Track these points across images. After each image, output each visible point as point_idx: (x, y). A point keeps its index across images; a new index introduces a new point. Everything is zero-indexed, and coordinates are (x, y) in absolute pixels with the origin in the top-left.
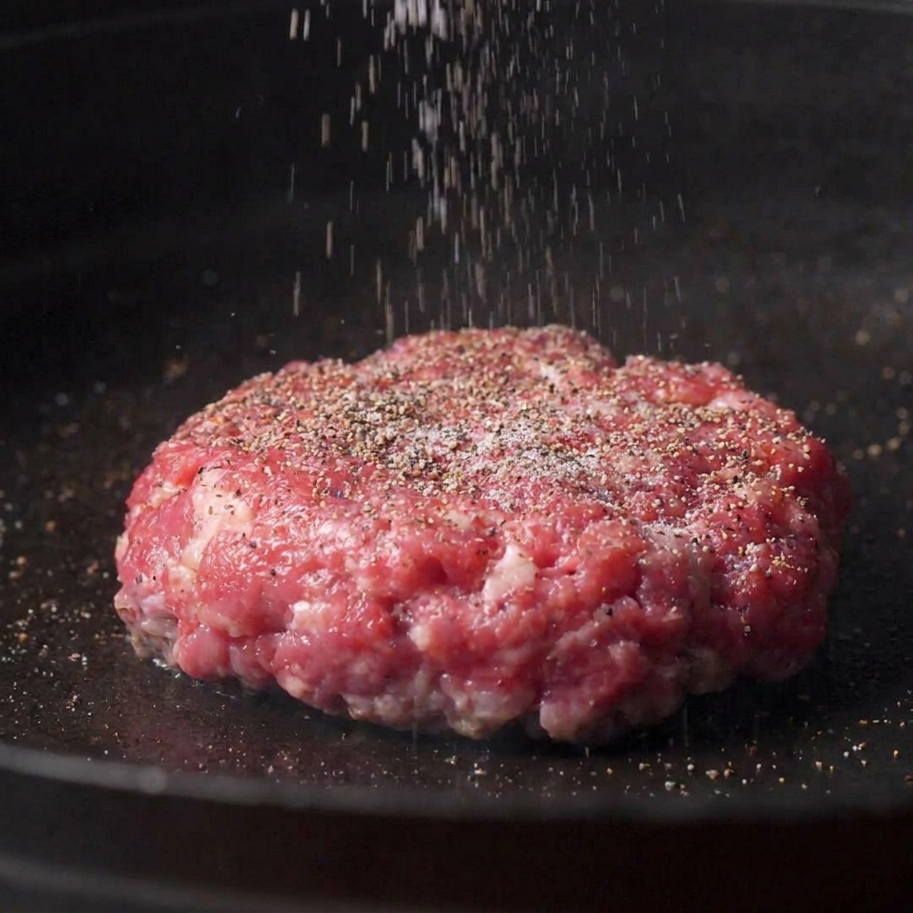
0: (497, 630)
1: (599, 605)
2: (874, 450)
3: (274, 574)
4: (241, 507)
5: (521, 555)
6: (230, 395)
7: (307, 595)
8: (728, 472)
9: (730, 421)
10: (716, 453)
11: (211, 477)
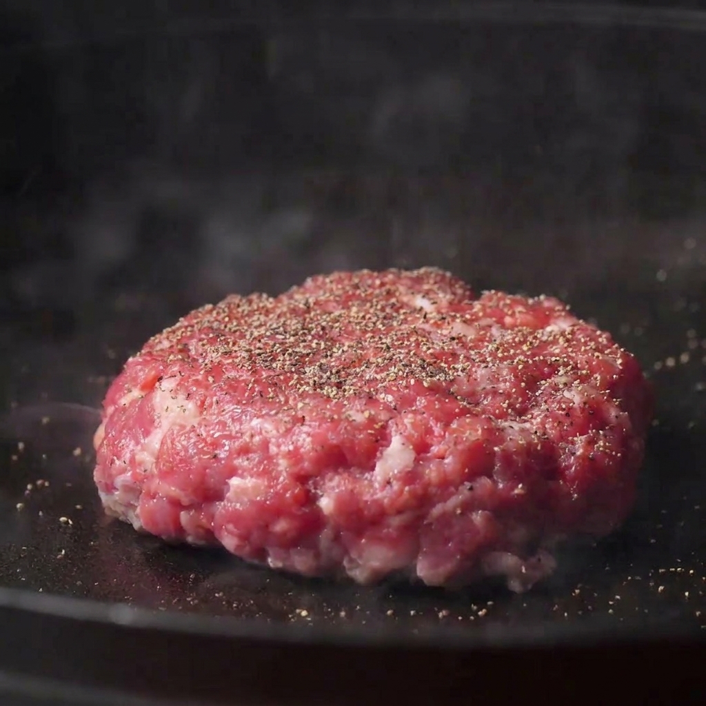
0: (386, 501)
1: (462, 483)
2: (670, 362)
3: (215, 456)
4: (191, 406)
5: (403, 444)
6: (183, 322)
7: (240, 472)
8: (560, 379)
9: (561, 340)
10: (551, 365)
11: (167, 384)
